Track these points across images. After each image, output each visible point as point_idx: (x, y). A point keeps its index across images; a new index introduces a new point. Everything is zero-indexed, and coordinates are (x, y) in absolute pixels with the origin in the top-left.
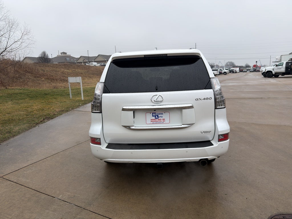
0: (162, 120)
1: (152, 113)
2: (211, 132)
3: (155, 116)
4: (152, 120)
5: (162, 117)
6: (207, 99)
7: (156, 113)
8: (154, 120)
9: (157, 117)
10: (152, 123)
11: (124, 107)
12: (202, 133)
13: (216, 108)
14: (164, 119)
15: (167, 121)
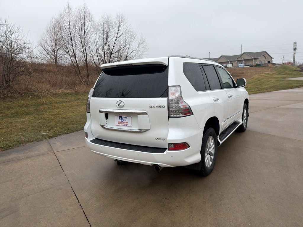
0: (126, 123)
1: (119, 116)
2: (164, 139)
3: (121, 119)
4: (119, 122)
5: (126, 120)
6: (160, 107)
7: (122, 116)
8: (120, 122)
9: (122, 120)
10: (119, 124)
11: (100, 110)
12: (156, 139)
13: (169, 117)
14: (127, 123)
15: (129, 125)
